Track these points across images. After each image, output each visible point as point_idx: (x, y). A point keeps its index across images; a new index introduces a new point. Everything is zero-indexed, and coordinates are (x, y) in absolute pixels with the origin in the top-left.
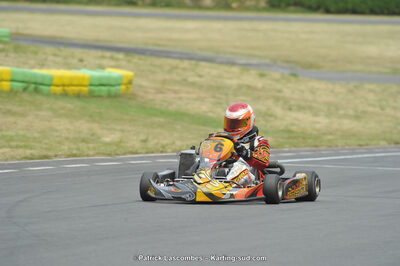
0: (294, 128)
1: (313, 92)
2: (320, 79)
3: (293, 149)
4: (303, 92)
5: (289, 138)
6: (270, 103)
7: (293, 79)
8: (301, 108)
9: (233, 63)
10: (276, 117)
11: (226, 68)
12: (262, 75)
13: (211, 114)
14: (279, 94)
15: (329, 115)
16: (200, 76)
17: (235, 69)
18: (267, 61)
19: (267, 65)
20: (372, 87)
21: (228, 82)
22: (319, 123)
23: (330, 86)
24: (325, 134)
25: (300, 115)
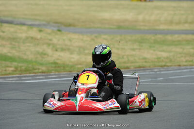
0: (58, 61)
1: (70, 40)
2: (75, 32)
3: (57, 73)
4: (64, 40)
5: (55, 67)
6: (45, 47)
7: (59, 33)
8: (63, 50)
9: (24, 24)
10: (48, 55)
11: (18, 27)
12: (40, 31)
13: (9, 54)
14: (50, 42)
15: (79, 53)
16: (4, 32)
17: (24, 28)
18: (44, 23)
19: (44, 25)
20: (105, 37)
21: (20, 35)
22: (73, 58)
23: (81, 37)
24: (76, 64)
25: (62, 54)
